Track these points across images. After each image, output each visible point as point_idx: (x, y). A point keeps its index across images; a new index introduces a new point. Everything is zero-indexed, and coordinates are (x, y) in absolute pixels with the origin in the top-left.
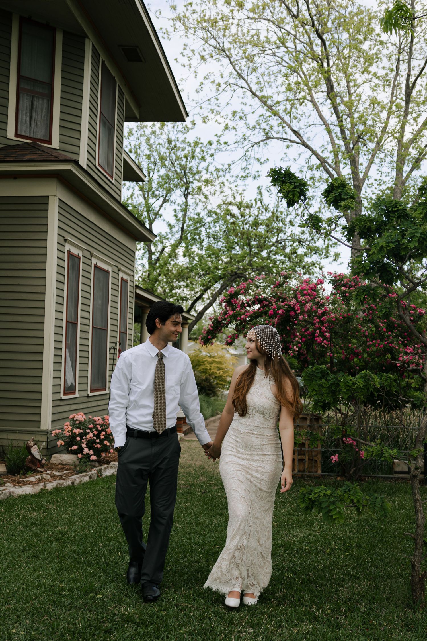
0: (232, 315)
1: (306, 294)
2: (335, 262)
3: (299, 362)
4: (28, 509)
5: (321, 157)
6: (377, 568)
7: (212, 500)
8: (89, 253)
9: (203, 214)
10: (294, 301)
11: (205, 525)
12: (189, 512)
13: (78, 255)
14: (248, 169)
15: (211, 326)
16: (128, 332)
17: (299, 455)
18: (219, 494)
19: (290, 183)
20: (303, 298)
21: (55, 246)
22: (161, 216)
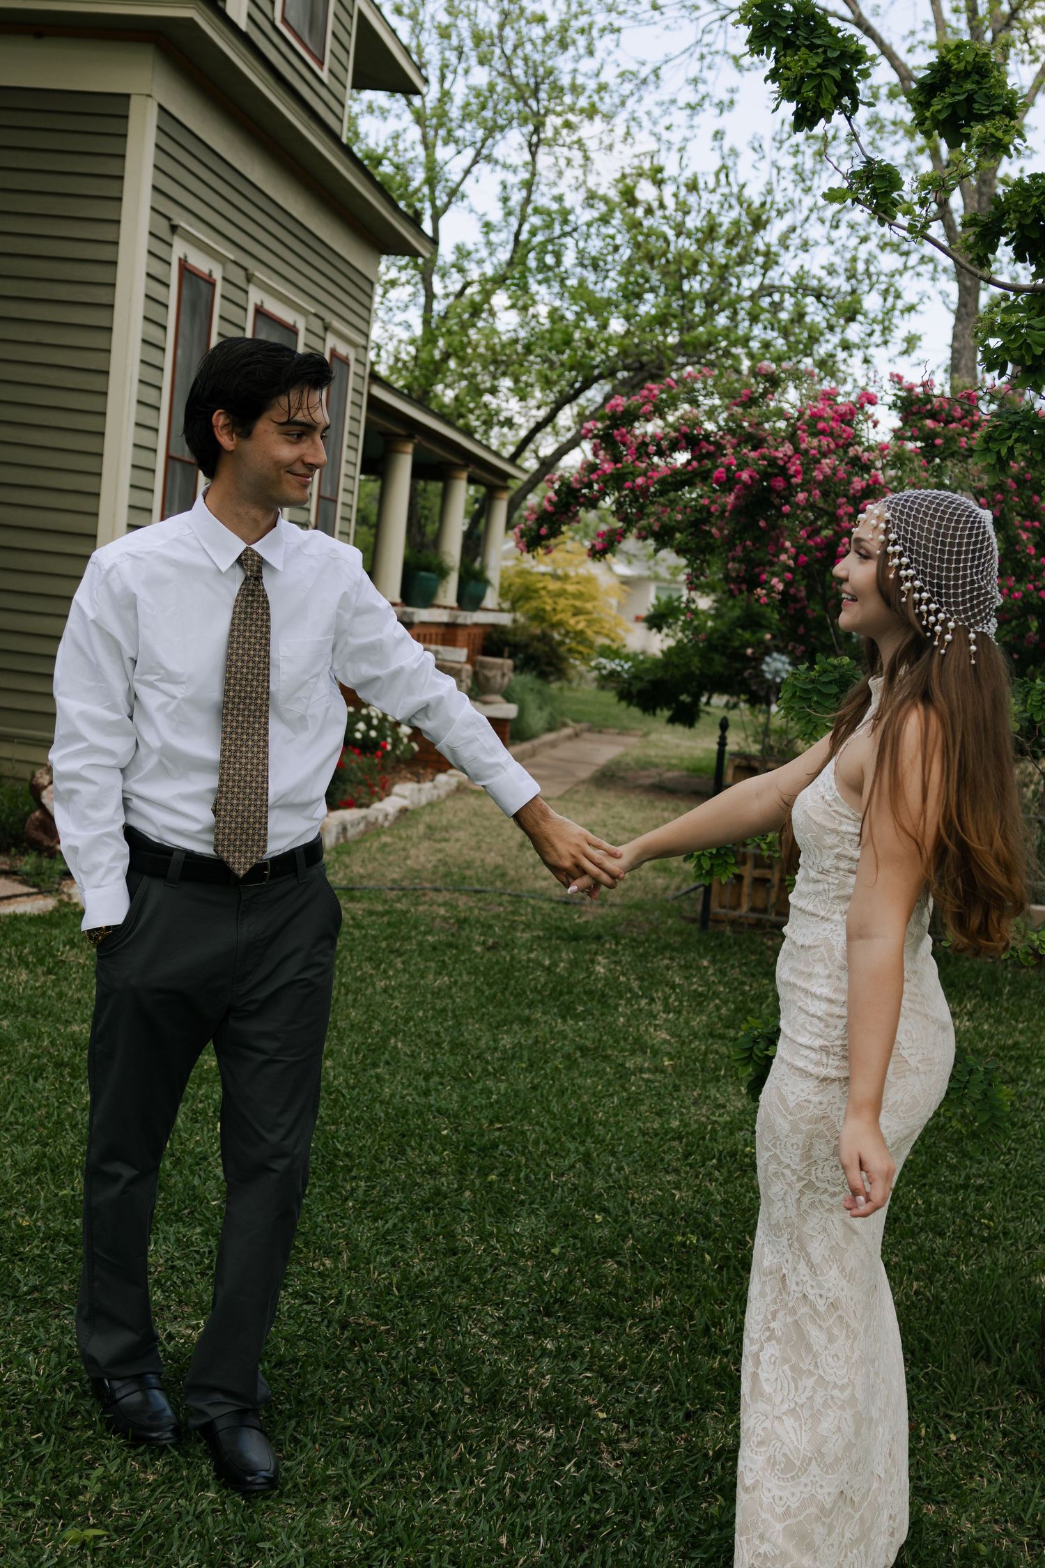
0: (612, 474)
1: (823, 432)
2: (905, 357)
3: (782, 618)
4: (10, 960)
5: (904, 65)
6: (942, 1234)
7: (508, 972)
8: (242, 273)
9: (573, 200)
10: (787, 448)
11: (474, 1052)
12: (439, 1005)
13: (210, 275)
14: (705, 82)
15: (549, 500)
16: (342, 497)
17: (756, 866)
18: (532, 956)
19: (812, 47)
20: (815, 442)
21: (144, 242)
22: (463, 197)
